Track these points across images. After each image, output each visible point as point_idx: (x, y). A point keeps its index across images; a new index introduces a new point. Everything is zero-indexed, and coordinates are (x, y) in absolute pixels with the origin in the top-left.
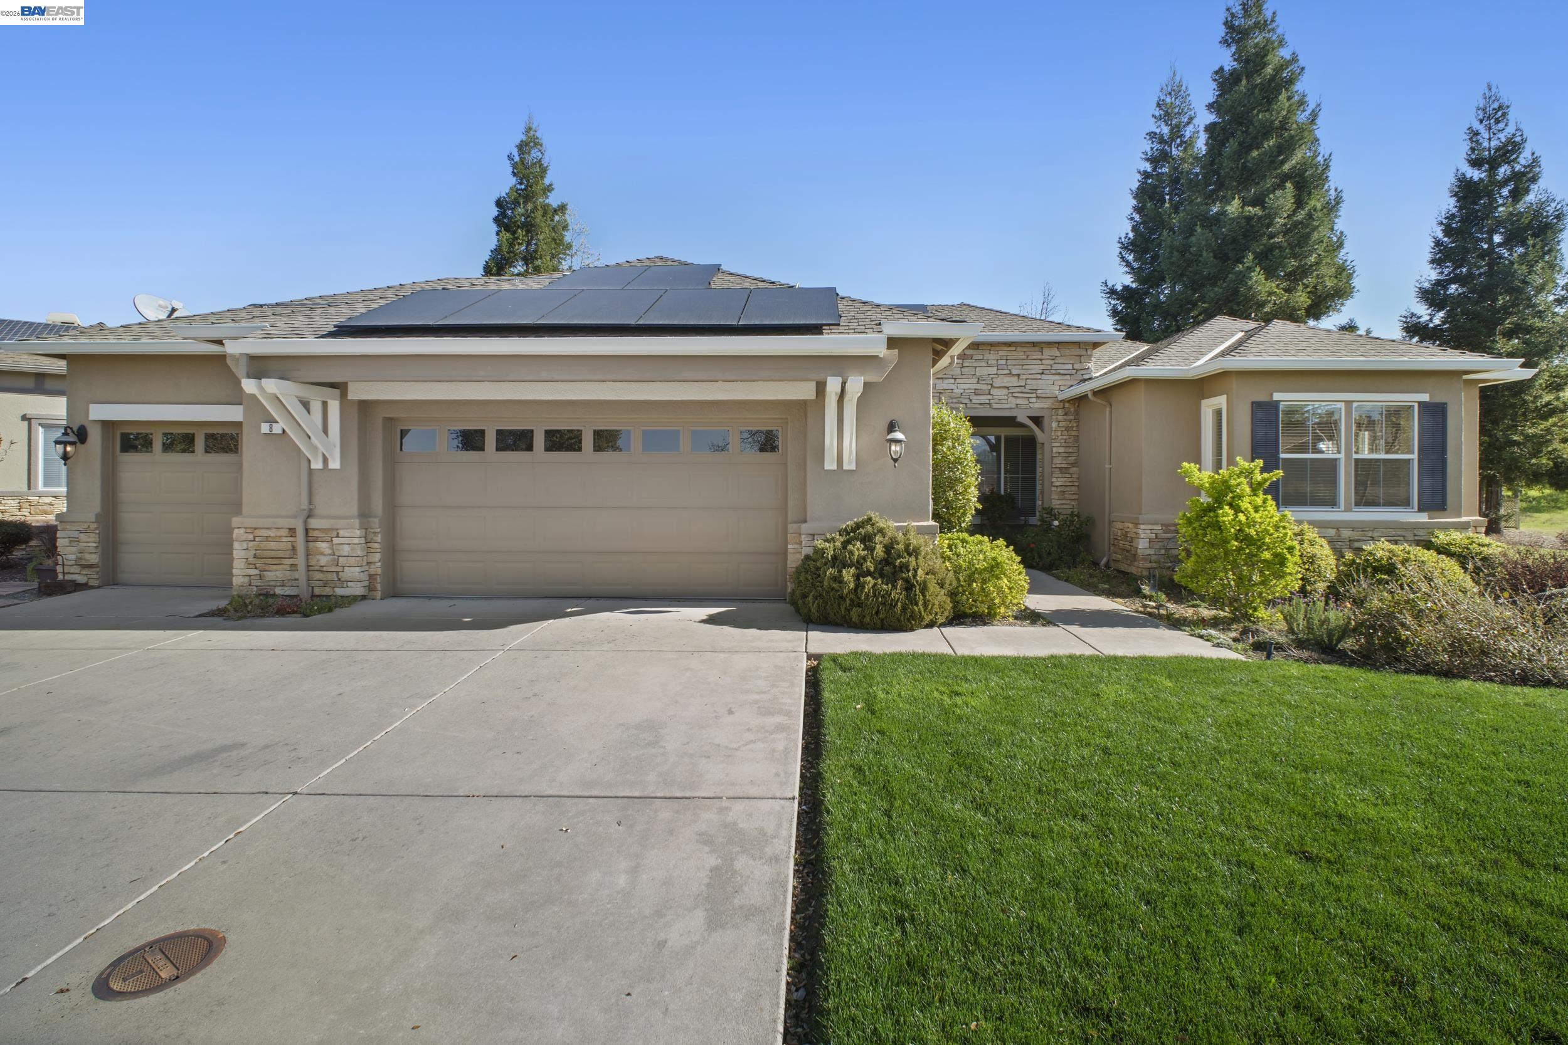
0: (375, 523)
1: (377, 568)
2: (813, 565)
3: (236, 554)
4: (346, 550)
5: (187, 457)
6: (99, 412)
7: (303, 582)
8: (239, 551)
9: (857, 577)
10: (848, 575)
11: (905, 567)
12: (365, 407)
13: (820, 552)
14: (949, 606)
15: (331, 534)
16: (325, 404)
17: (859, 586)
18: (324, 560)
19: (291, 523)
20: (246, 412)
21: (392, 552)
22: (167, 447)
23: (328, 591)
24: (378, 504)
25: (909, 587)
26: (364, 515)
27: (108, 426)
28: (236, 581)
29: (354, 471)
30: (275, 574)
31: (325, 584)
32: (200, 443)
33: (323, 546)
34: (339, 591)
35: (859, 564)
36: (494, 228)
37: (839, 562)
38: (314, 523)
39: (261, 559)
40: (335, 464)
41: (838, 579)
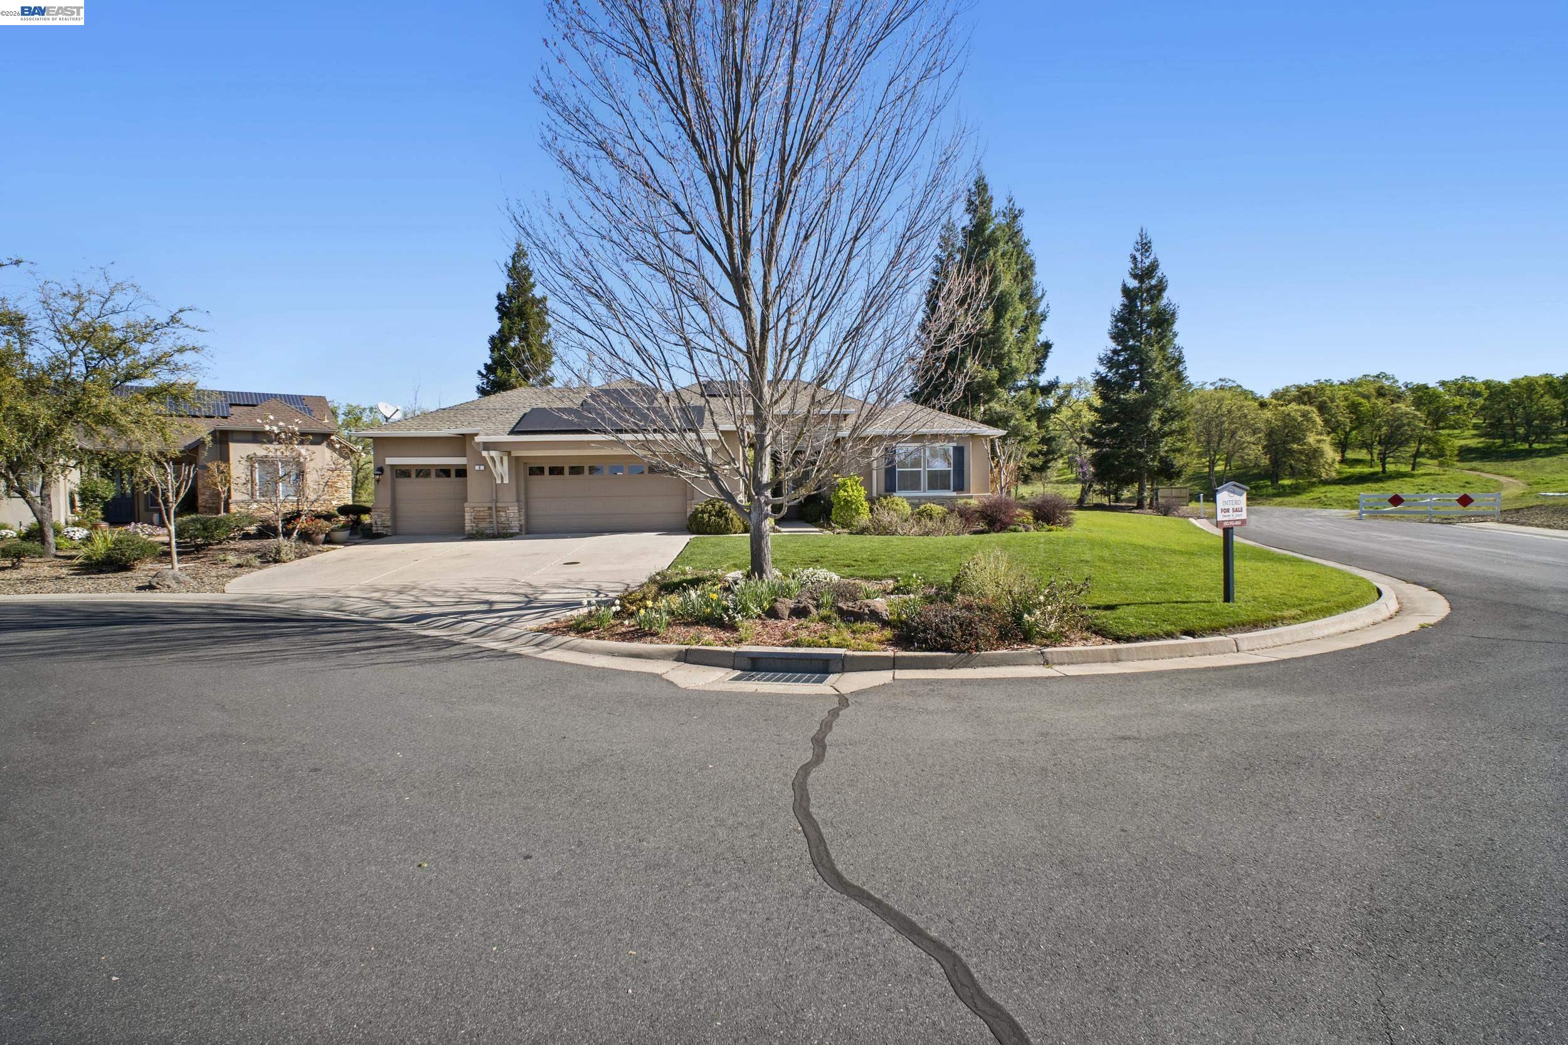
0: (522, 504)
1: (523, 522)
2: (694, 515)
3: (466, 517)
4: (512, 515)
5: (427, 479)
6: (390, 461)
7: (495, 528)
8: (468, 516)
9: (709, 517)
10: (706, 516)
11: (726, 513)
12: (517, 458)
13: (697, 509)
14: (742, 526)
15: (505, 509)
16: (502, 458)
17: (710, 519)
18: (503, 519)
19: (490, 505)
20: (468, 460)
21: (527, 516)
22: (417, 476)
23: (505, 531)
24: (522, 497)
25: (727, 519)
26: (518, 501)
27: (392, 466)
28: (466, 528)
29: (514, 484)
30: (483, 525)
31: (504, 528)
32: (433, 474)
33: (503, 514)
34: (511, 531)
35: (710, 513)
36: (496, 315)
37: (703, 512)
38: (499, 505)
39: (477, 519)
40: (506, 481)
41: (702, 518)
